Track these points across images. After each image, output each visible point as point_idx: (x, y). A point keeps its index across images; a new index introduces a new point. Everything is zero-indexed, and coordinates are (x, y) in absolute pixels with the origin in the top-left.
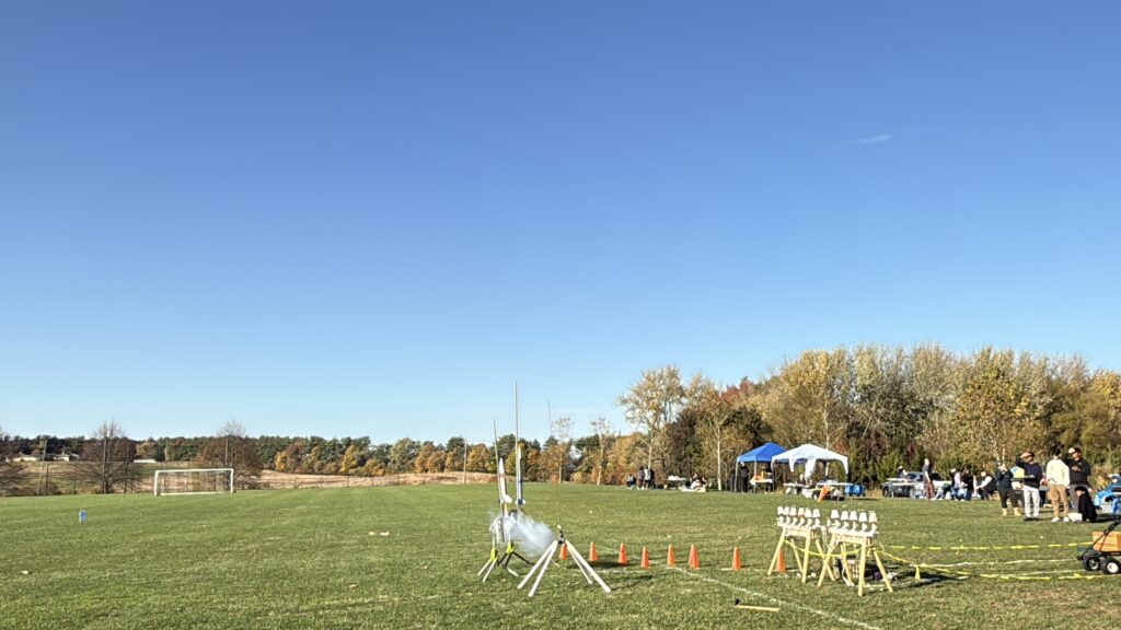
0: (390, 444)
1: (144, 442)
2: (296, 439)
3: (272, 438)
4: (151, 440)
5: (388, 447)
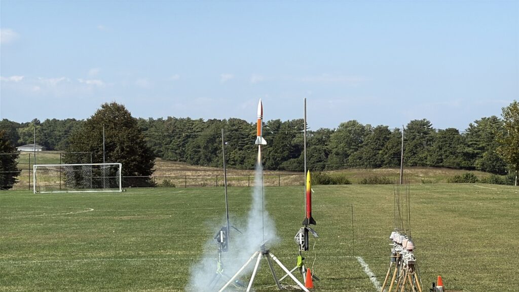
0: (331, 129)
1: (27, 125)
2: (212, 122)
3: (182, 120)
4: (36, 122)
5: (329, 133)
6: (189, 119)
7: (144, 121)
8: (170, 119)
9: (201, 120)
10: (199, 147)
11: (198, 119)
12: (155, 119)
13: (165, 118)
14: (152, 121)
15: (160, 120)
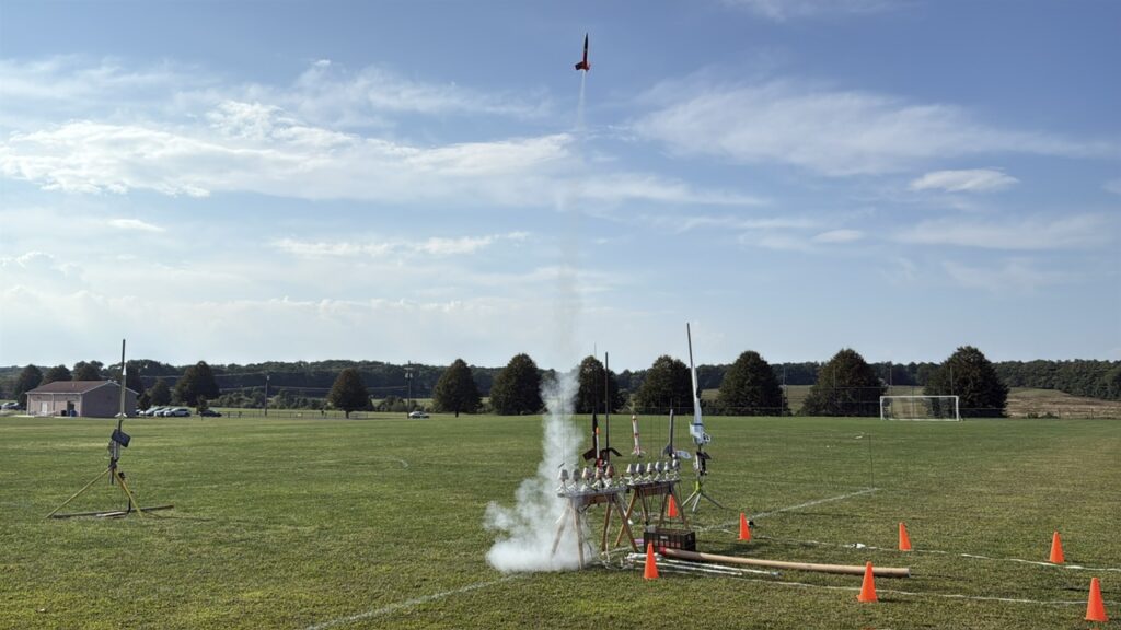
6: (1095, 361)
7: (1052, 363)
8: (1077, 361)
9: (1107, 361)
10: (1106, 385)
11: (1103, 360)
12: (1063, 360)
13: (1072, 360)
14: (1060, 363)
15: (1067, 362)
